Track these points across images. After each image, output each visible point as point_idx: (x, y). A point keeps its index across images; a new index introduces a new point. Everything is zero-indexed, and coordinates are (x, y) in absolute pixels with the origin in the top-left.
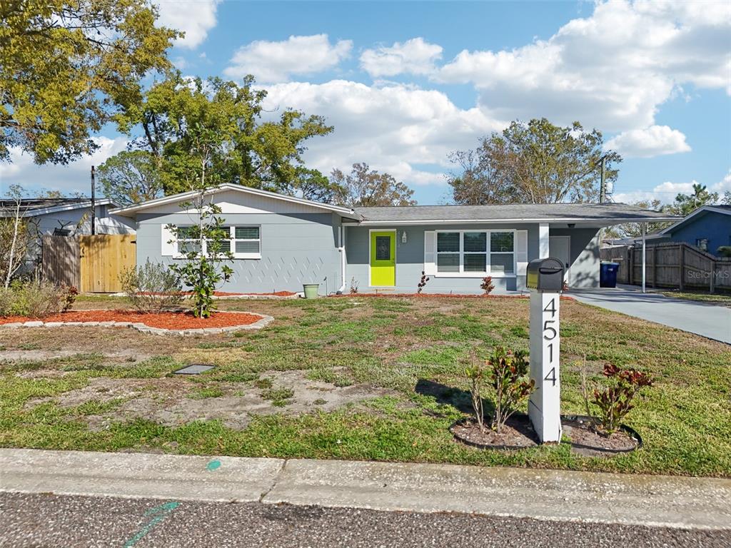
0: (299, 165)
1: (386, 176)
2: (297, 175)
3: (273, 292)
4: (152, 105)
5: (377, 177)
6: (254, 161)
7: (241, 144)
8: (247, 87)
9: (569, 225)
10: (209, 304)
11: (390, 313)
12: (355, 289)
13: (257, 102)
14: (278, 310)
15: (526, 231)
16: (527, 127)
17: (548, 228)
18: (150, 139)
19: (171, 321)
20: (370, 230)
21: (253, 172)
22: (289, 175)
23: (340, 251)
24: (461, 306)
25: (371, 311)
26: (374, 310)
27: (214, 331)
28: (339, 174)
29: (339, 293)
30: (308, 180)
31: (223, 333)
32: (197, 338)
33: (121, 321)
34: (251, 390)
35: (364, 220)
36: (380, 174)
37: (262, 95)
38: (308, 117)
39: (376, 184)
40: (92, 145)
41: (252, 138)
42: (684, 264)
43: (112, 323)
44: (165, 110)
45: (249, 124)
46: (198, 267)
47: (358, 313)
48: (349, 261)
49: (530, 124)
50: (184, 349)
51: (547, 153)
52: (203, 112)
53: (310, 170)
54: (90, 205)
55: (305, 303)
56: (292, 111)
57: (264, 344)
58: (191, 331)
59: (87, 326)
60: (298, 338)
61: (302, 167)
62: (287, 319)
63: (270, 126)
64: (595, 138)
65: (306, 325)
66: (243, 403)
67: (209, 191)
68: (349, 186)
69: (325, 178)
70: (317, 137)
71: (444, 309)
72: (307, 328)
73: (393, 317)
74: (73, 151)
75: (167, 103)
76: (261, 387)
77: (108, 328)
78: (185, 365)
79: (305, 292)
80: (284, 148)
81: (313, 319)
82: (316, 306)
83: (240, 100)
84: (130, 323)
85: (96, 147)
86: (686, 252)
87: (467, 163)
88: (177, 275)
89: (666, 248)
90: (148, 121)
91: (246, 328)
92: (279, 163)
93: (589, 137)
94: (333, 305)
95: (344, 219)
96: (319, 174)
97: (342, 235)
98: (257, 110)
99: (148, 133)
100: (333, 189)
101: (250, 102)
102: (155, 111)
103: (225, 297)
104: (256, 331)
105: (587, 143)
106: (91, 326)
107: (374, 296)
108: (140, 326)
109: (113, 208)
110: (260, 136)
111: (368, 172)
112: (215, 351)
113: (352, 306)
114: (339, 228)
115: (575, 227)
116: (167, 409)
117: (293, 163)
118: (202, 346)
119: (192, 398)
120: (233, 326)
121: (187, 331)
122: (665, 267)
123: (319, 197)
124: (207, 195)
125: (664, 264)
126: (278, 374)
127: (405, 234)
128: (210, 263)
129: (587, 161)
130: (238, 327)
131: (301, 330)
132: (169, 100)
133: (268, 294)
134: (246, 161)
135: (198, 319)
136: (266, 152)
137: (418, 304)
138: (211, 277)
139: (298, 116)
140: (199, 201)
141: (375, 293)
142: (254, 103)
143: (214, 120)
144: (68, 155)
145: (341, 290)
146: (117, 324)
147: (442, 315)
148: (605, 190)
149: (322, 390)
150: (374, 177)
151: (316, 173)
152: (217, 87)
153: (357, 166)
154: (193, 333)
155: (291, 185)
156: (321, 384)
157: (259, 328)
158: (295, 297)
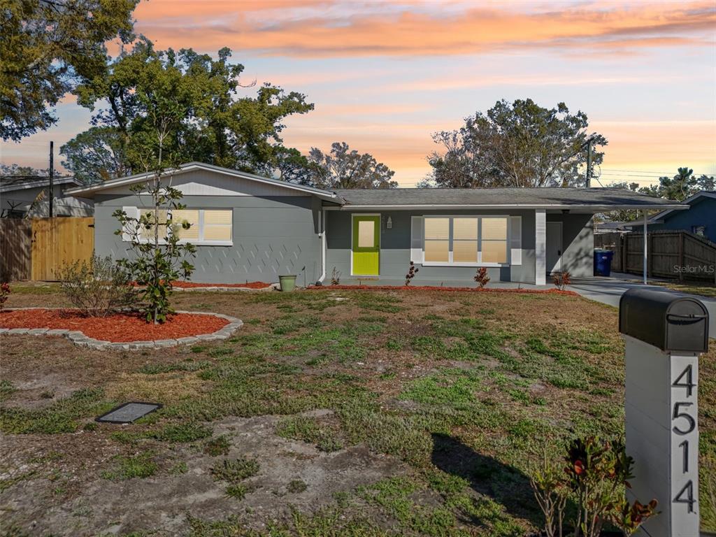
0: (277, 143)
1: (367, 156)
2: (274, 153)
3: (245, 283)
4: (119, 78)
5: (357, 157)
6: (229, 138)
7: (215, 121)
8: (222, 61)
9: (564, 210)
10: (164, 306)
11: (378, 314)
12: (336, 280)
13: (232, 76)
14: (248, 308)
15: (520, 217)
16: (512, 108)
17: (545, 214)
18: (117, 113)
19: (118, 328)
20: (352, 214)
21: (229, 149)
22: (265, 154)
23: (320, 237)
24: (457, 304)
25: (356, 312)
26: (360, 310)
27: (168, 343)
28: (317, 153)
29: (318, 284)
30: (286, 159)
31: (178, 346)
32: (144, 354)
33: (57, 328)
34: (198, 460)
35: (346, 204)
36: (361, 153)
37: (238, 69)
38: (287, 94)
39: (356, 164)
40: (47, 119)
41: (227, 114)
42: (684, 253)
43: (43, 331)
44: (133, 83)
45: (225, 100)
46: (152, 263)
47: (343, 314)
48: (329, 246)
49: (514, 105)
50: (124, 375)
51: (531, 135)
52: (174, 87)
53: (289, 149)
54: (49, 184)
55: (280, 298)
56: (271, 87)
57: (226, 367)
58: (138, 345)
59: (12, 335)
60: (270, 353)
61: (280, 146)
62: (259, 322)
63: (246, 102)
64: (581, 120)
65: (281, 333)
66: (182, 491)
67: (166, 173)
68: (328, 166)
69: (304, 157)
70: (295, 114)
71: (439, 308)
72: (282, 338)
73: (383, 320)
74: (25, 124)
75: (135, 75)
76: (214, 454)
77: (37, 337)
78: (118, 404)
79: (280, 283)
80: (261, 125)
81: (289, 323)
82: (293, 302)
83: (214, 74)
84: (65, 331)
85: (52, 120)
86: (686, 240)
87: (451, 144)
88: (128, 271)
89: (663, 235)
90: (115, 94)
91: (207, 339)
92: (256, 142)
93: (573, 120)
94: (313, 302)
95: (325, 202)
96: (298, 153)
97: (322, 221)
98: (233, 85)
99: (114, 107)
100: (312, 169)
101: (225, 77)
102: (122, 84)
103: (191, 289)
104: (220, 342)
105: (572, 126)
106: (18, 335)
107: (358, 288)
108: (78, 336)
109: (74, 186)
110: (235, 112)
111: (348, 152)
112: (162, 378)
113: (334, 303)
114: (320, 212)
115: (570, 212)
116: (64, 506)
117: (271, 141)
118: (147, 371)
119: (109, 478)
120: (192, 335)
121: (132, 344)
122: (662, 256)
123: (298, 177)
124: (164, 178)
125: (662, 252)
126: (240, 423)
127: (390, 219)
128: (165, 258)
129: (571, 144)
130: (198, 338)
131: (274, 341)
132: (138, 73)
133: (239, 286)
134: (221, 138)
135: (151, 326)
136: (242, 129)
137: (409, 301)
138: (167, 275)
139: (276, 92)
140: (155, 183)
141: (358, 284)
142: (230, 77)
143: (187, 95)
144: (21, 129)
145: (321, 280)
146: (51, 332)
147: (439, 318)
148: (592, 173)
149: (300, 457)
150: (354, 156)
151: (294, 152)
152: (190, 60)
153: (336, 145)
154: (140, 347)
155: (269, 164)
156: (297, 447)
157: (224, 337)
158: (269, 289)
